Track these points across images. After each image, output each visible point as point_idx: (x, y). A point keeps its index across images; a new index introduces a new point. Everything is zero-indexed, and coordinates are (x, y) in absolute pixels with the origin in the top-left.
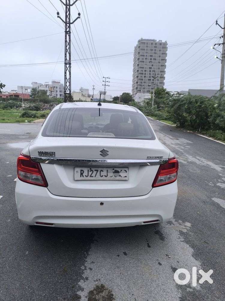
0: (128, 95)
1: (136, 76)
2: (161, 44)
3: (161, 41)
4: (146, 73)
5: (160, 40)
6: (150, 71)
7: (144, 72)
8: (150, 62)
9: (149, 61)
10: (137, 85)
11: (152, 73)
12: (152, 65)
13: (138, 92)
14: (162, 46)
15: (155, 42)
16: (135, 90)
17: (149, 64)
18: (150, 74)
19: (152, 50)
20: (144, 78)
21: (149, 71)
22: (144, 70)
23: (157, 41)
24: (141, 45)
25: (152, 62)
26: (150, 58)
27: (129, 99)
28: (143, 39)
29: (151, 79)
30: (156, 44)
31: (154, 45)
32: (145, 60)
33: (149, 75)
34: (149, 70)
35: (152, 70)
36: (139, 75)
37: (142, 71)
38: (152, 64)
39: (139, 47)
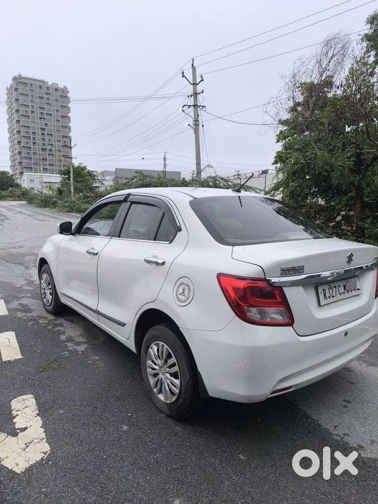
0: (6, 174)
1: (16, 142)
2: (57, 90)
3: (58, 84)
4: (36, 136)
5: (56, 84)
6: (43, 134)
7: (32, 136)
8: (40, 118)
9: (39, 116)
10: (21, 159)
11: (46, 137)
12: (46, 124)
13: (24, 169)
14: (59, 93)
15: (45, 85)
16: (18, 166)
17: (39, 121)
18: (43, 139)
19: (41, 98)
20: (32, 146)
21: (40, 134)
22: (31, 131)
23: (49, 84)
24: (21, 87)
25: (44, 118)
26: (39, 111)
27: (7, 182)
28: (23, 76)
29: (46, 149)
30: (48, 88)
31: (45, 91)
32: (30, 114)
33: (41, 142)
34: (40, 132)
35: (46, 133)
36: (23, 141)
37: (28, 133)
38: (46, 122)
39: (16, 89)
